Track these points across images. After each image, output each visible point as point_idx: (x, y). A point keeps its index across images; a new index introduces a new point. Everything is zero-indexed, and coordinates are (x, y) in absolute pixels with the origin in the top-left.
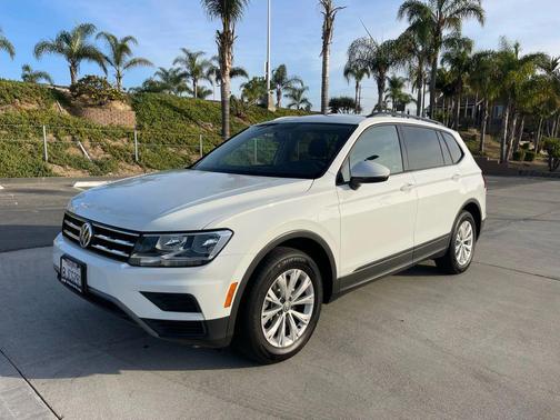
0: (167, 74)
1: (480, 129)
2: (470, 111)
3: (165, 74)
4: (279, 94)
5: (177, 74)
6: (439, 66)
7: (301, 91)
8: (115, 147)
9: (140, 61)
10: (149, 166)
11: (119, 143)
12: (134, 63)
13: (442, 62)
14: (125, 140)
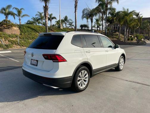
0: (35, 19)
1: (119, 32)
2: (117, 27)
3: (34, 19)
4: (66, 24)
5: (37, 19)
6: (107, 16)
7: (72, 23)
8: (12, 41)
9: (26, 15)
10: (23, 46)
11: (14, 39)
12: (24, 16)
13: (108, 14)
14: (16, 38)
